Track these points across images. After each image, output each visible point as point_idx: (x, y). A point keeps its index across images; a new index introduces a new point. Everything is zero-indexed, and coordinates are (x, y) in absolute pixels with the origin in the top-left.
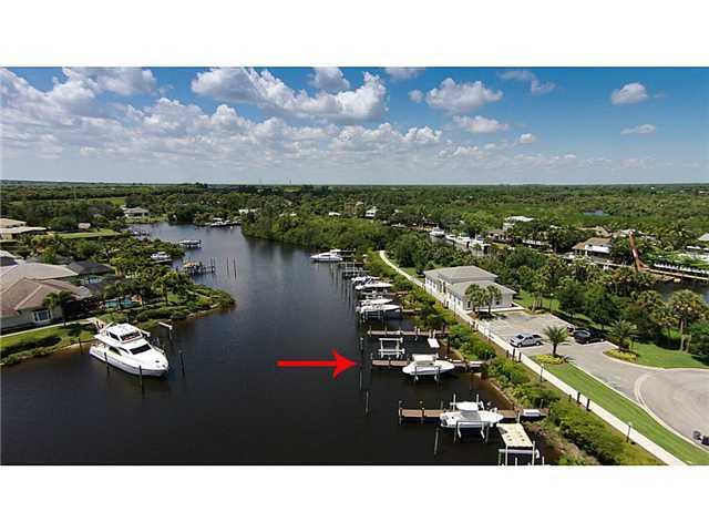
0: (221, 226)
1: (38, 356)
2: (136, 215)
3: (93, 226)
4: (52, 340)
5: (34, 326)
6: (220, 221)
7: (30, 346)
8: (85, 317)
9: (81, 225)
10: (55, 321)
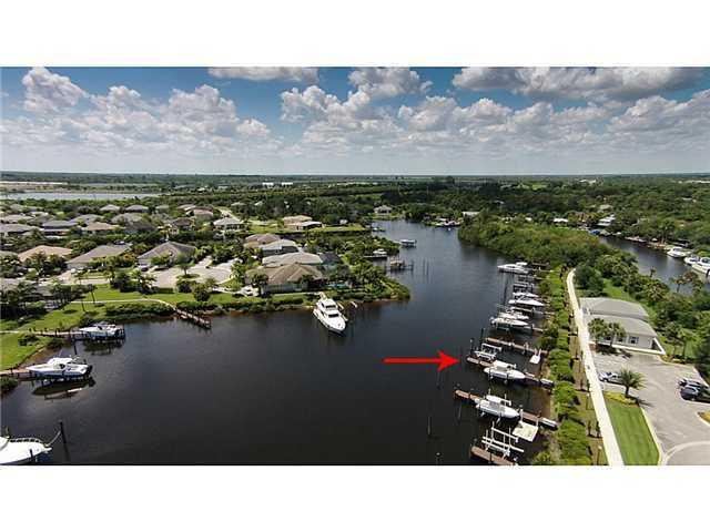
0: (444, 226)
1: (291, 308)
2: (384, 212)
3: (349, 221)
4: (300, 301)
5: (294, 292)
6: (444, 222)
7: (289, 302)
8: (317, 291)
9: (342, 222)
10: (303, 291)
